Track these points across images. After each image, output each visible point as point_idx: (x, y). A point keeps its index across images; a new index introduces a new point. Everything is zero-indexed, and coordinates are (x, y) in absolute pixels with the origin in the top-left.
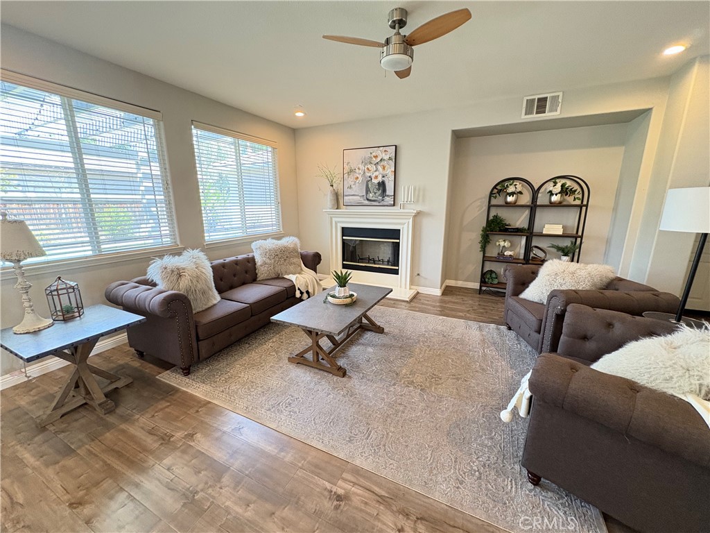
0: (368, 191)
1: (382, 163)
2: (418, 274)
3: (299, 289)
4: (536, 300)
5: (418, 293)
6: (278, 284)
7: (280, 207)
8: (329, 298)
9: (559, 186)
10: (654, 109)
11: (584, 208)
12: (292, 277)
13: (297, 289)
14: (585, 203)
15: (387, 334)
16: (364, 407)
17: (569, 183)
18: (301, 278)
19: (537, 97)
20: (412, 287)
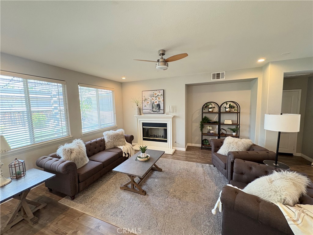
0: (153, 108)
1: (158, 97)
2: (176, 142)
3: (124, 153)
4: (223, 154)
5: (176, 150)
6: (115, 151)
7: (115, 115)
8: (138, 158)
9: (228, 105)
10: (258, 79)
11: (239, 114)
12: (121, 147)
13: (123, 152)
14: (239, 111)
15: (163, 172)
16: (155, 210)
17: (232, 104)
18: (125, 148)
19: (216, 73)
20: (173, 148)
